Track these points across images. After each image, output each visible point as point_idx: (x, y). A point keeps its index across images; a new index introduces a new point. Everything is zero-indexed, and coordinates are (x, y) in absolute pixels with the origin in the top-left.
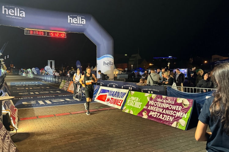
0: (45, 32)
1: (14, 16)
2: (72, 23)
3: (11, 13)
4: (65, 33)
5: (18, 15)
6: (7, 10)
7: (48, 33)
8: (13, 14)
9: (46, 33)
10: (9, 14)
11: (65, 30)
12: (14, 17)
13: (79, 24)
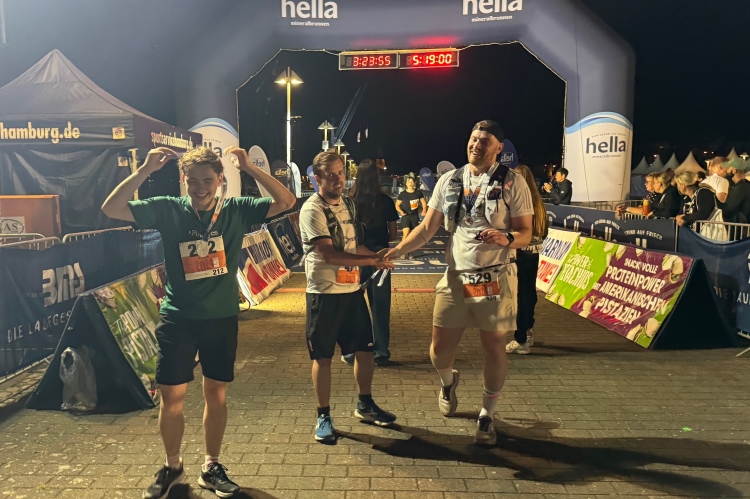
0: (393, 57)
1: (310, 19)
2: (475, 16)
3: (304, 12)
4: (454, 49)
5: (321, 16)
6: (292, 4)
7: (404, 57)
8: (308, 16)
9: (398, 58)
10: (298, 18)
11: (455, 40)
12: (309, 23)
13: (501, 13)
